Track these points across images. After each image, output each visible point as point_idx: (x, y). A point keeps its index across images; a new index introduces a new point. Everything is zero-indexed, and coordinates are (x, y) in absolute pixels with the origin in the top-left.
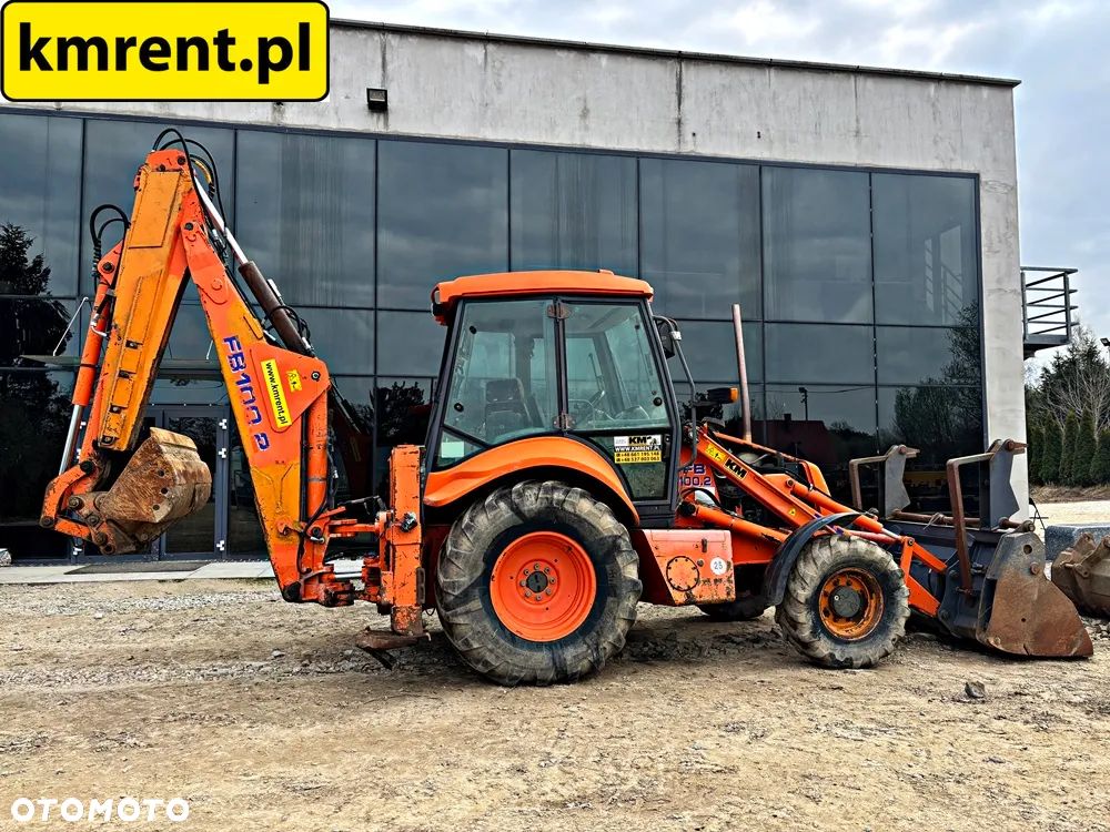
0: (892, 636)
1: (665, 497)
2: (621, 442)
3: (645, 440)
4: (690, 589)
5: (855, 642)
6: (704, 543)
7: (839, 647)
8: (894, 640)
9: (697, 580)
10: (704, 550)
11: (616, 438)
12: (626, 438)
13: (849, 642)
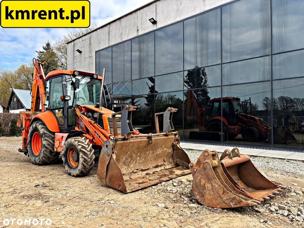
0: (78, 169)
1: (64, 125)
2: (57, 111)
3: (60, 111)
4: (57, 148)
5: (73, 169)
6: (63, 137)
7: (69, 169)
8: (79, 170)
9: (59, 146)
10: (62, 139)
11: (56, 110)
12: (57, 110)
13: (72, 168)
